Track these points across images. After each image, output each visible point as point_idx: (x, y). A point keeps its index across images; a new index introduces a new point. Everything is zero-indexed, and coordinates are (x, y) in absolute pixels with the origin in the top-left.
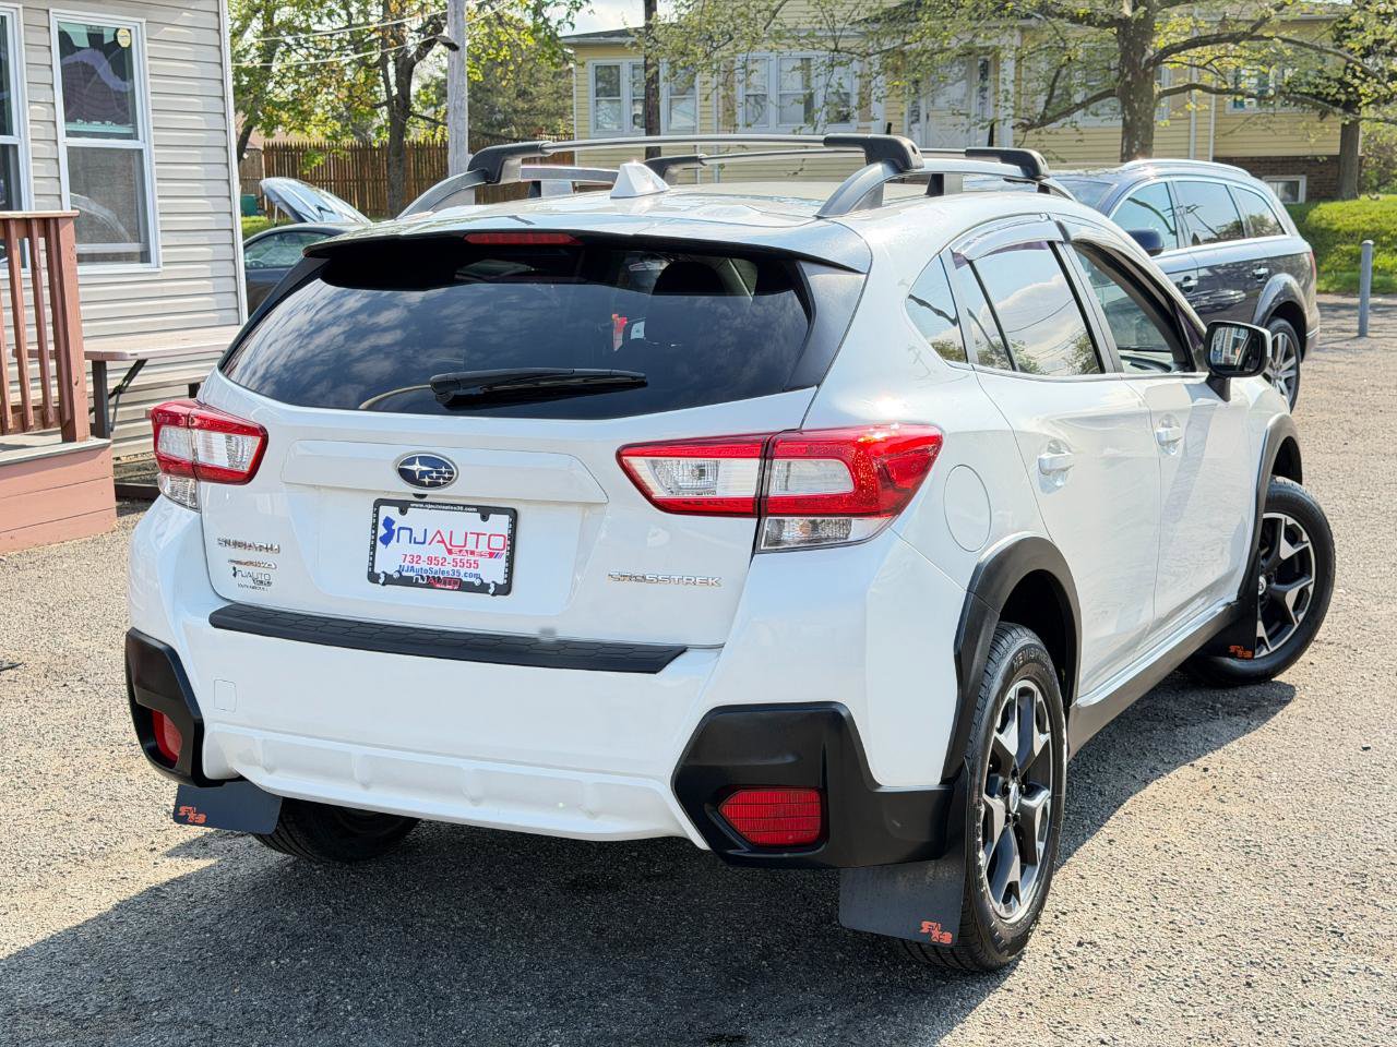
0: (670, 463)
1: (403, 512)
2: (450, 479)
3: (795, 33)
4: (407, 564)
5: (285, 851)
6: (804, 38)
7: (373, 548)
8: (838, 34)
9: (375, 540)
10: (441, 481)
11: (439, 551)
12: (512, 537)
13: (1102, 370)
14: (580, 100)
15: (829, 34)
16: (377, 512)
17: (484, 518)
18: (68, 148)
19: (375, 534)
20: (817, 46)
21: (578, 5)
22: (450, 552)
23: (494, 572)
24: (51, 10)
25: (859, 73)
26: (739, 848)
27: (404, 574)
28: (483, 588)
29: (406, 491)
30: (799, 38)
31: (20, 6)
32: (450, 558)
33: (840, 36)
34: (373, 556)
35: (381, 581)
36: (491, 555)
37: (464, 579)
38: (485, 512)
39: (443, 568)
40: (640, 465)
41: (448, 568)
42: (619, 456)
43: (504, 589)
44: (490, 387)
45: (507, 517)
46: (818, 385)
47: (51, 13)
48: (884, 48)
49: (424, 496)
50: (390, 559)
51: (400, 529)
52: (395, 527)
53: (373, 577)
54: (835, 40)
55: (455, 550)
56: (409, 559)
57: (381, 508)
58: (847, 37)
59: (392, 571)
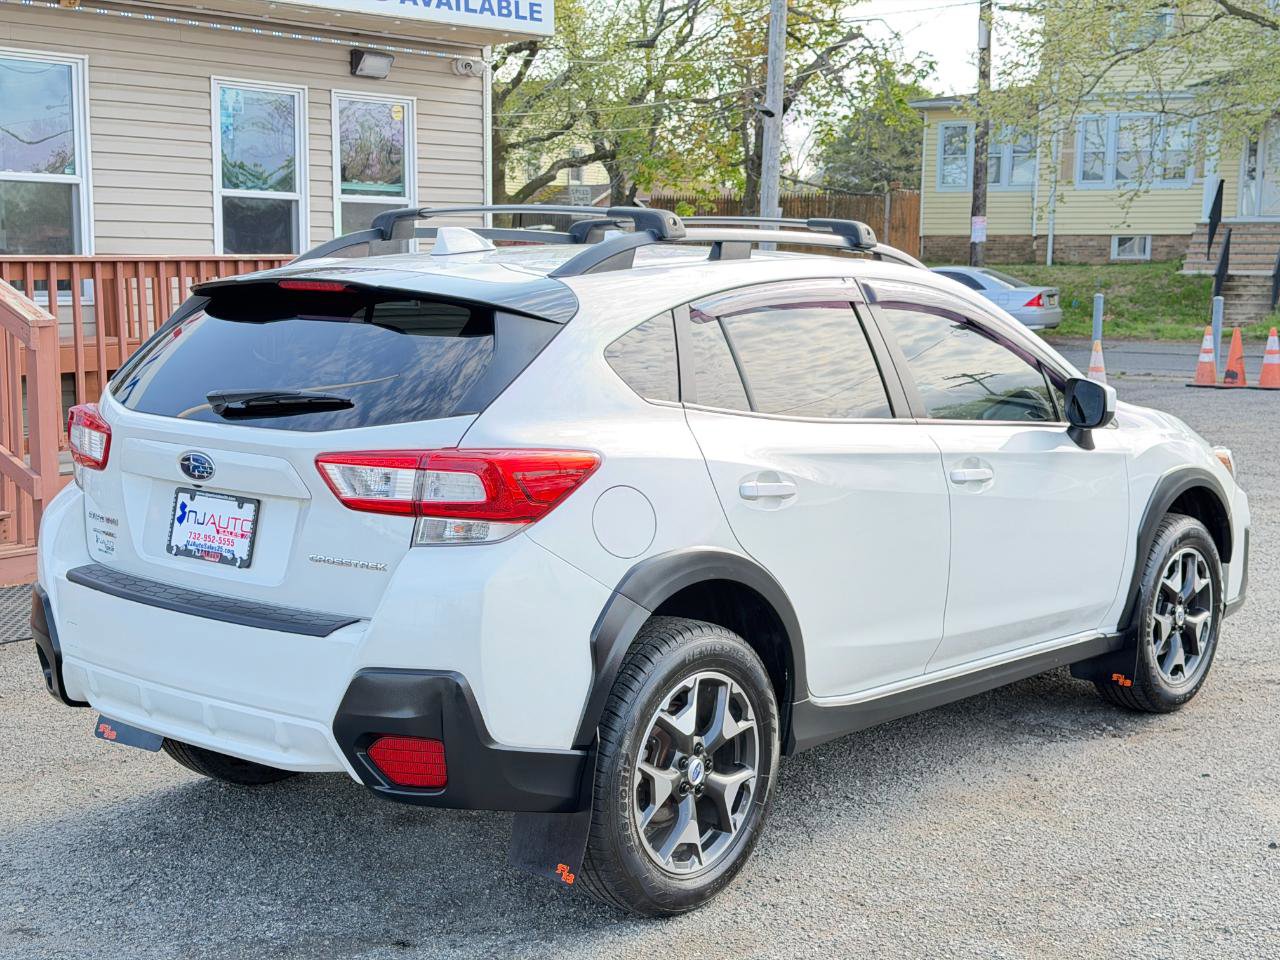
0: (365, 471)
1: (192, 498)
2: (210, 473)
3: (1124, 96)
4: (192, 540)
5: (205, 774)
6: (1133, 100)
7: (172, 525)
8: (1165, 96)
9: (173, 520)
10: (205, 474)
11: (210, 530)
12: (255, 522)
13: (894, 416)
14: (929, 158)
15: (1157, 96)
16: (176, 498)
17: (240, 507)
18: (343, 204)
19: (174, 515)
20: (1145, 107)
21: (924, 74)
22: (218, 532)
23: (241, 549)
24: (333, 90)
25: (1187, 133)
26: (381, 785)
27: (189, 547)
28: (232, 562)
29: (189, 482)
30: (1128, 100)
31: (306, 87)
32: (217, 537)
33: (1168, 99)
34: (171, 532)
35: (174, 552)
36: (242, 536)
37: (224, 554)
38: (241, 501)
39: (213, 545)
40: (332, 469)
41: (216, 545)
42: (317, 462)
43: (247, 564)
44: (247, 402)
45: (253, 506)
46: (481, 413)
47: (333, 93)
48: (1213, 109)
49: (200, 486)
50: (182, 535)
51: (190, 511)
52: (187, 510)
53: (169, 549)
54: (1162, 101)
55: (221, 530)
56: (193, 535)
57: (180, 494)
58: (1174, 99)
59: (181, 545)
